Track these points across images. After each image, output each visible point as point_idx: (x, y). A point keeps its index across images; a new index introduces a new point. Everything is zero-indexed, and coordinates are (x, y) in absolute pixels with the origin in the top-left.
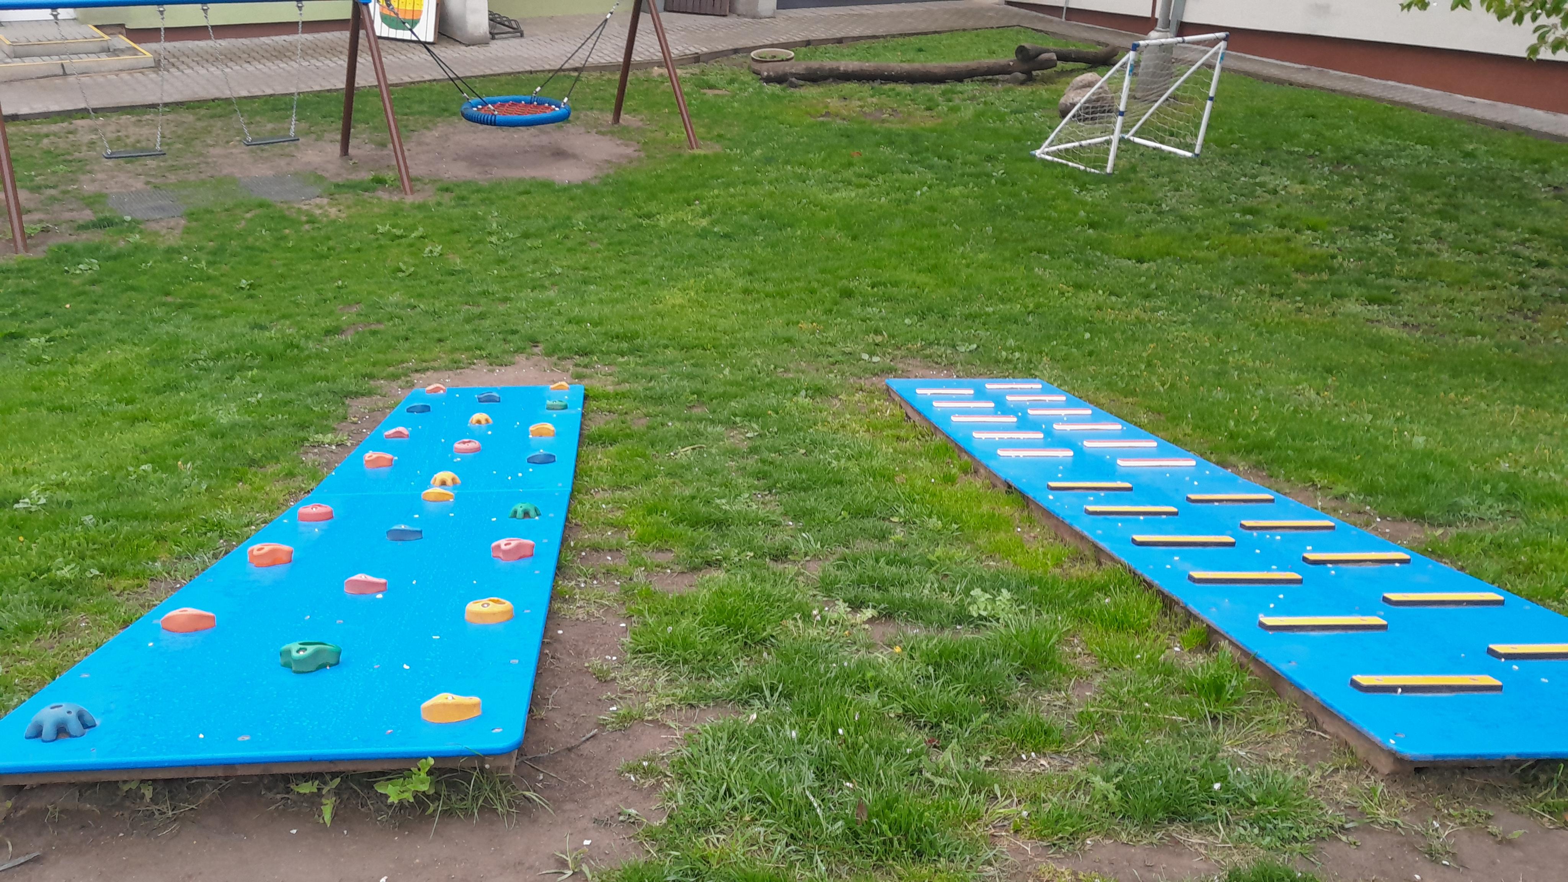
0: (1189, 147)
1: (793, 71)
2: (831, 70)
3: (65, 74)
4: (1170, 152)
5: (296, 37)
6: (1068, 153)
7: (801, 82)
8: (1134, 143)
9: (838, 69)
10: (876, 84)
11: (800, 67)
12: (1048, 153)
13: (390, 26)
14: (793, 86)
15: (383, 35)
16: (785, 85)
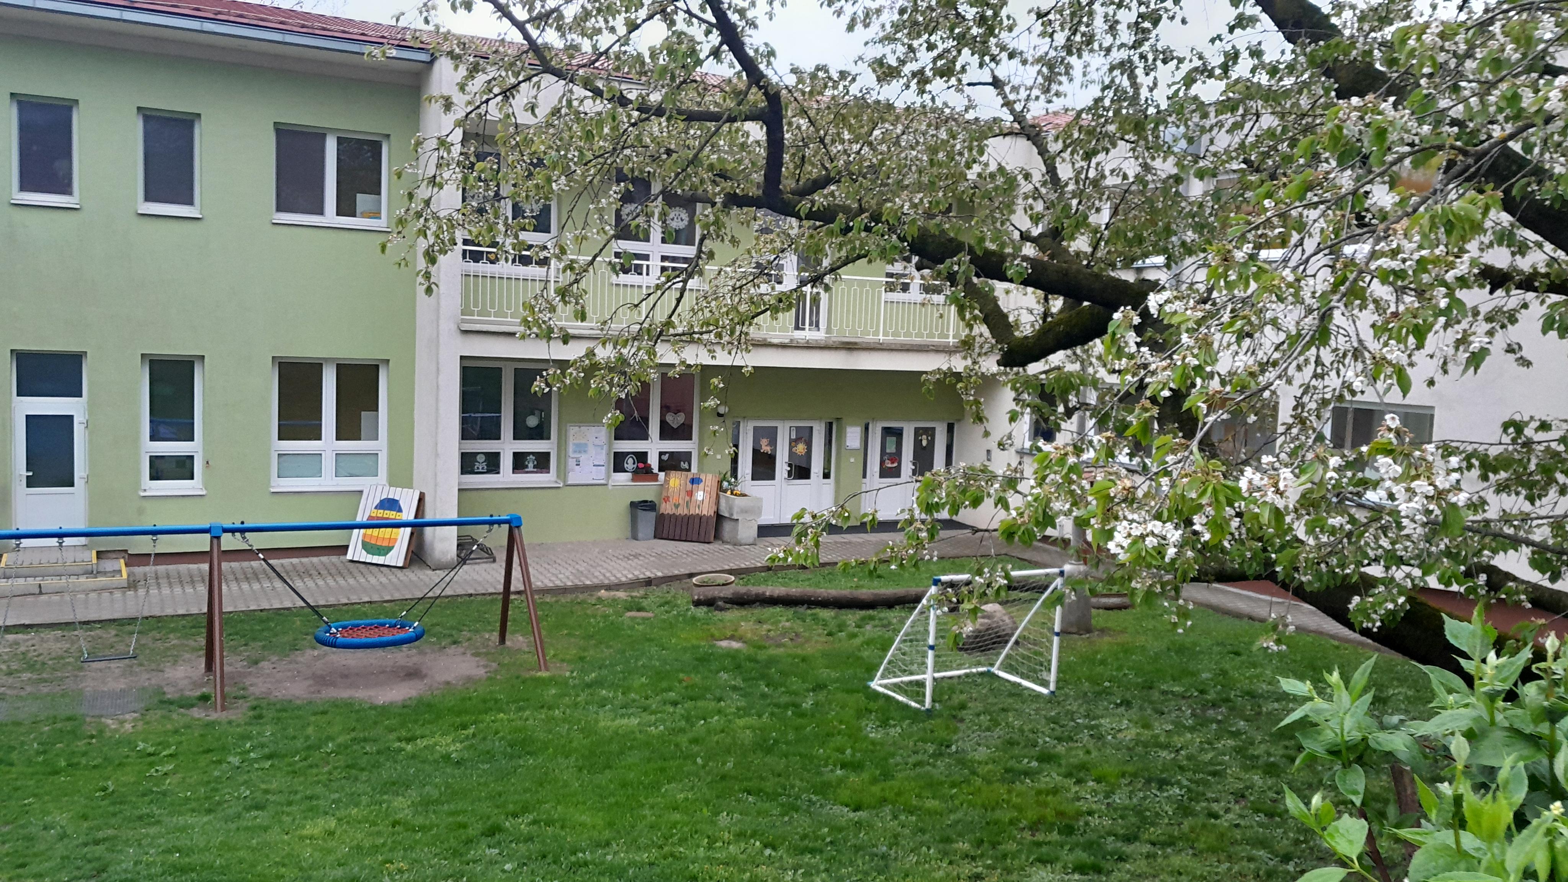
0: (1045, 683)
1: (722, 595)
2: (757, 595)
3: (41, 593)
4: (1027, 688)
5: (147, 569)
6: (897, 687)
7: (728, 606)
8: (998, 677)
9: (764, 594)
10: (801, 610)
11: (727, 592)
12: (881, 685)
13: (368, 552)
14: (721, 609)
15: (362, 560)
16: (712, 608)
